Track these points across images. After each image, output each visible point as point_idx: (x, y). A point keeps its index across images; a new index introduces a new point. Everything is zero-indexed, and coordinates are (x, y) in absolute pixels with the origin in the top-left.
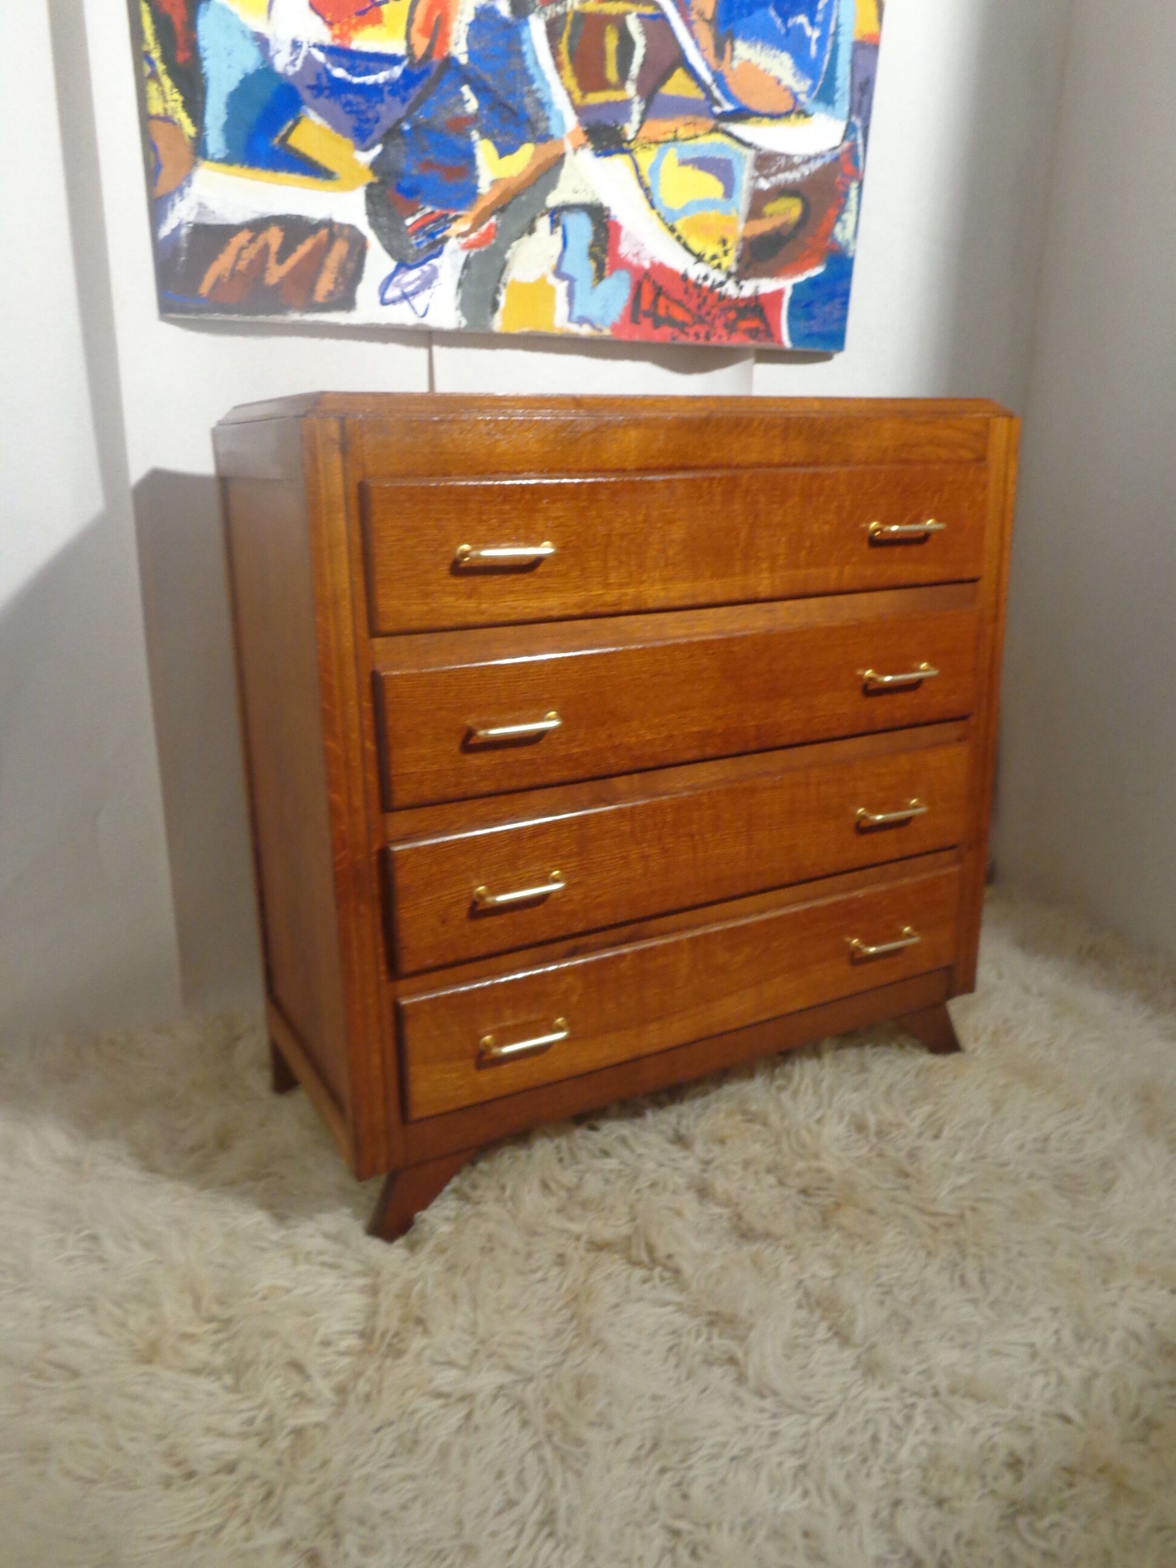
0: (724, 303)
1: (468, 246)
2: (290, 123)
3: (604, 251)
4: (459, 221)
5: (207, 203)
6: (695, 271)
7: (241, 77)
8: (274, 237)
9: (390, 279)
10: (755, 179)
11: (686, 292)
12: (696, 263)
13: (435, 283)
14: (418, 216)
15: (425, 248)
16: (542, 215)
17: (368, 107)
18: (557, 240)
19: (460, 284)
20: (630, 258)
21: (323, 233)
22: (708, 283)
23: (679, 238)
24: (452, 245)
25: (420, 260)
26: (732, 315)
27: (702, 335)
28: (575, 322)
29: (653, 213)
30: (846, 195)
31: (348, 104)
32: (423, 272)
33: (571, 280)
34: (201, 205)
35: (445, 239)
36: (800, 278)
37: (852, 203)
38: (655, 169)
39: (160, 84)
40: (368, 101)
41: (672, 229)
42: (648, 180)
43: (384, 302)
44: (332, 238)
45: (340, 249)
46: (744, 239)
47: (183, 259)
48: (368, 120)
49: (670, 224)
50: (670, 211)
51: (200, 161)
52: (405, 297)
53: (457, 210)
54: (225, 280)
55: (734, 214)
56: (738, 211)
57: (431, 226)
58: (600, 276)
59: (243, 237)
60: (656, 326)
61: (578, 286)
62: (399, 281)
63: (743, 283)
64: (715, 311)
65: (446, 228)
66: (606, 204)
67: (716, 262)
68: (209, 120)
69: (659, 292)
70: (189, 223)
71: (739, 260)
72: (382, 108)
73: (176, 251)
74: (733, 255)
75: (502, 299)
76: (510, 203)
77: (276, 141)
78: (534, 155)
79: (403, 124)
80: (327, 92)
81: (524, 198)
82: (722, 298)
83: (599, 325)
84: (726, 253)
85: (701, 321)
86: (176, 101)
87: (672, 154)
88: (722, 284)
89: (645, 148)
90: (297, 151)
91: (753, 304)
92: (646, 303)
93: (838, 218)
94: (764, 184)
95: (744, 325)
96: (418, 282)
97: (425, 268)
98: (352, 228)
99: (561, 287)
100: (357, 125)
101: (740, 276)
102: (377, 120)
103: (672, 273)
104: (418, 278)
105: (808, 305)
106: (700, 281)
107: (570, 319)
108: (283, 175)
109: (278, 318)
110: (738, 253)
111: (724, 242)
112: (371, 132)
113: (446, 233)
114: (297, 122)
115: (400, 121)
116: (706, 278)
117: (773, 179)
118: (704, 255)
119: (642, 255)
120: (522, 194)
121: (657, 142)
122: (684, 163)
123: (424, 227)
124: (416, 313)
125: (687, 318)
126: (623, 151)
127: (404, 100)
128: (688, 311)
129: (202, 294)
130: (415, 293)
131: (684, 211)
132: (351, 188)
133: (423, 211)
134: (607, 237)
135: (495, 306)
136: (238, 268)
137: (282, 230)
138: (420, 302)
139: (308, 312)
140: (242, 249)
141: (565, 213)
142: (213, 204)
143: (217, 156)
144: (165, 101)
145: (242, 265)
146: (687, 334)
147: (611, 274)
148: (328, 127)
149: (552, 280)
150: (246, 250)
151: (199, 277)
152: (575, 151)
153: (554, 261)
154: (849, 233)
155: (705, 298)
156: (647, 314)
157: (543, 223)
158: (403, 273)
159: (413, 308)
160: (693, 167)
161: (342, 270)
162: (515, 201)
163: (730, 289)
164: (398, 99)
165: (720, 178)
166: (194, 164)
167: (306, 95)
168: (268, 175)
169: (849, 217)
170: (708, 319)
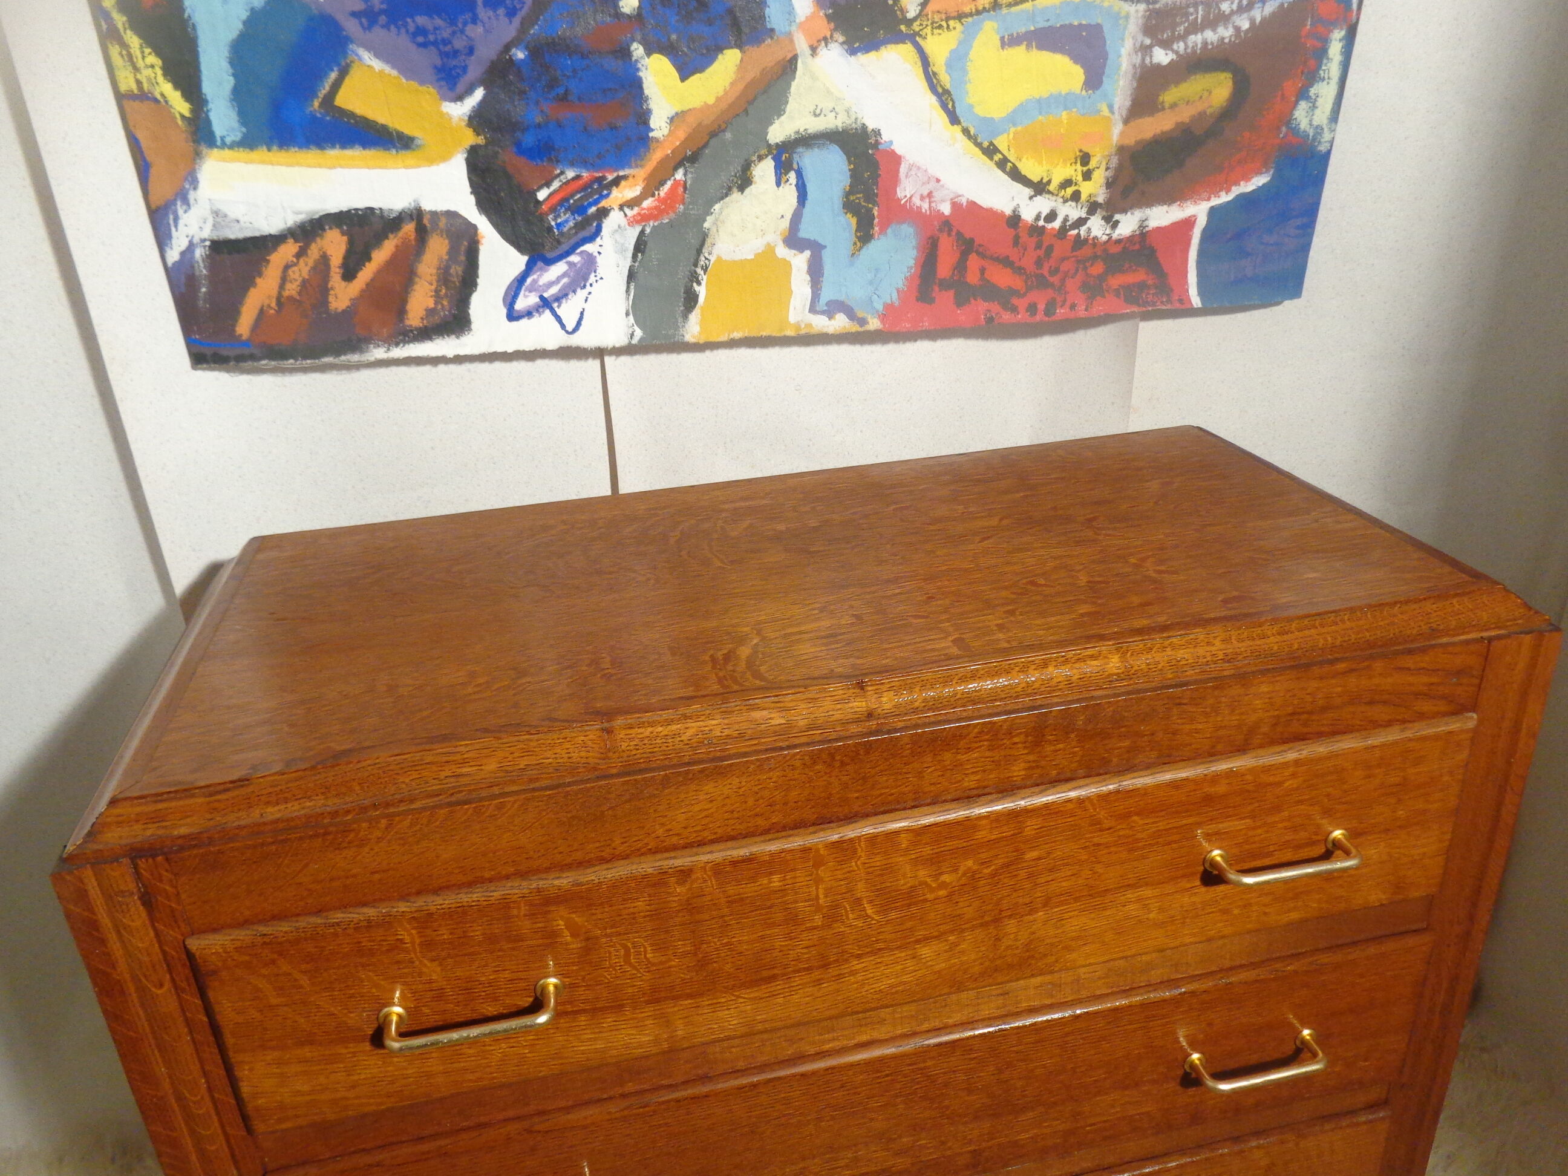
0: (1086, 251)
1: (642, 218)
2: (333, 75)
3: (870, 197)
4: (623, 183)
5: (225, 209)
6: (1032, 209)
7: (244, 15)
8: (334, 244)
9: (520, 280)
10: (1146, 50)
11: (1016, 241)
12: (1031, 198)
13: (592, 279)
14: (556, 185)
15: (571, 229)
16: (761, 158)
17: (454, 33)
18: (789, 193)
19: (631, 276)
20: (917, 201)
21: (409, 228)
22: (1056, 224)
23: (1002, 164)
24: (614, 220)
25: (565, 247)
26: (1098, 269)
27: (1041, 307)
28: (823, 313)
29: (957, 129)
30: (1321, 53)
31: (421, 31)
32: (570, 264)
33: (816, 249)
34: (216, 213)
35: (604, 213)
36: (1224, 198)
37: (1333, 67)
38: (958, 59)
39: (124, 45)
40: (453, 22)
41: (990, 151)
42: (945, 79)
43: (513, 316)
44: (422, 233)
45: (437, 248)
46: (1121, 150)
47: (204, 290)
48: (456, 53)
49: (986, 144)
50: (988, 121)
51: (204, 150)
52: (546, 303)
53: (616, 170)
54: (272, 312)
55: (1106, 112)
56: (1111, 107)
57: (579, 196)
58: (864, 234)
59: (289, 249)
60: (960, 302)
61: (827, 256)
62: (535, 281)
63: (1117, 217)
64: (1064, 267)
65: (603, 197)
66: (871, 126)
67: (1070, 191)
68: (208, 87)
69: (967, 247)
70: (204, 240)
71: (1109, 184)
72: (475, 31)
73: (192, 280)
74: (1100, 176)
75: (702, 290)
76: (706, 145)
77: (316, 104)
78: (742, 66)
79: (514, 50)
80: (383, 19)
81: (728, 135)
82: (1079, 243)
83: (860, 314)
84: (1087, 176)
85: (1042, 282)
86: (152, 66)
87: (989, 31)
88: (1081, 222)
89: (940, 27)
90: (352, 115)
91: (1137, 247)
92: (944, 268)
93: (1303, 94)
94: (1162, 57)
95: (1116, 281)
96: (565, 280)
97: (574, 258)
98: (452, 215)
99: (800, 261)
100: (438, 62)
101: (1110, 210)
102: (471, 51)
103: (991, 215)
104: (564, 275)
105: (1238, 236)
106: (1041, 223)
107: (813, 310)
108: (334, 153)
109: (355, 358)
110: (1109, 173)
111: (1085, 159)
112: (465, 69)
113: (604, 203)
114: (344, 72)
115: (507, 48)
116: (1052, 216)
117: (1180, 46)
118: (1049, 182)
119: (937, 196)
120: (724, 131)
121: (960, 17)
122: (1009, 41)
123: (567, 200)
124: (563, 326)
125: (1018, 283)
126: (899, 38)
127: (511, 13)
128: (1020, 270)
129: (241, 335)
130: (559, 298)
131: (1012, 119)
132: (444, 157)
133: (562, 177)
134: (875, 177)
135: (691, 300)
136: (286, 293)
137: (343, 233)
138: (568, 310)
139: (397, 345)
140: (287, 267)
141: (800, 150)
142: (234, 211)
143: (228, 140)
144: (136, 69)
145: (292, 289)
146: (1014, 310)
147: (883, 230)
148: (394, 73)
149: (782, 251)
150: (295, 269)
151: (234, 313)
152: (814, 50)
153: (785, 224)
154: (1321, 116)
155: (1050, 248)
156: (944, 285)
157: (764, 171)
158: (541, 269)
159: (558, 319)
160: (1029, 47)
161: (444, 277)
162: (713, 142)
163: (1096, 227)
164: (501, 11)
165: (1076, 59)
166: (198, 155)
167: (351, 27)
168: (312, 155)
169: (1325, 92)
170: (1055, 280)
